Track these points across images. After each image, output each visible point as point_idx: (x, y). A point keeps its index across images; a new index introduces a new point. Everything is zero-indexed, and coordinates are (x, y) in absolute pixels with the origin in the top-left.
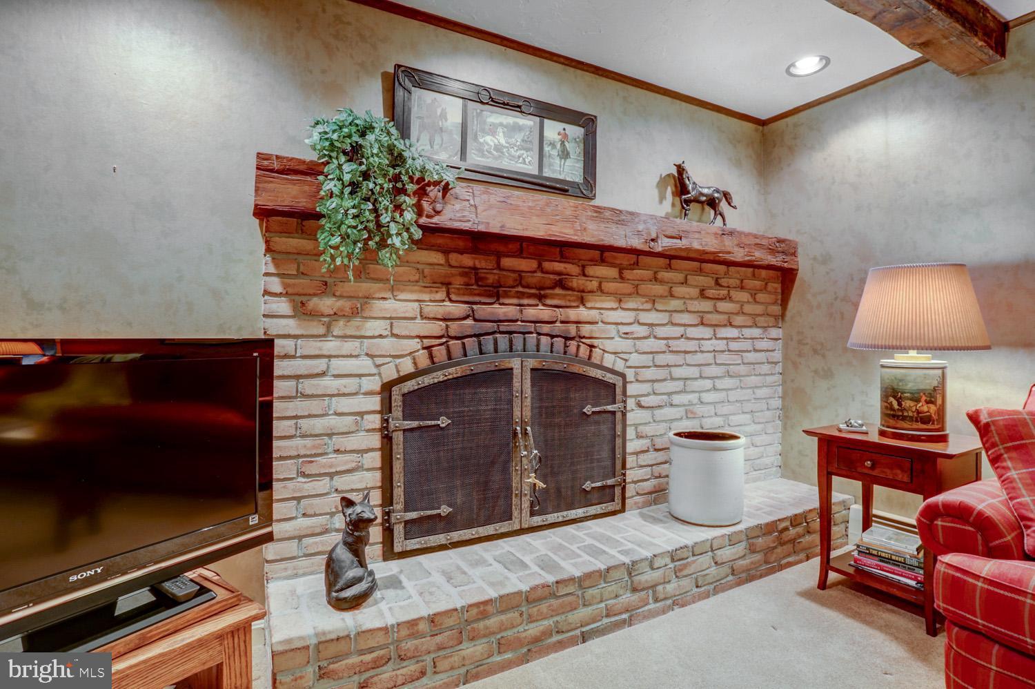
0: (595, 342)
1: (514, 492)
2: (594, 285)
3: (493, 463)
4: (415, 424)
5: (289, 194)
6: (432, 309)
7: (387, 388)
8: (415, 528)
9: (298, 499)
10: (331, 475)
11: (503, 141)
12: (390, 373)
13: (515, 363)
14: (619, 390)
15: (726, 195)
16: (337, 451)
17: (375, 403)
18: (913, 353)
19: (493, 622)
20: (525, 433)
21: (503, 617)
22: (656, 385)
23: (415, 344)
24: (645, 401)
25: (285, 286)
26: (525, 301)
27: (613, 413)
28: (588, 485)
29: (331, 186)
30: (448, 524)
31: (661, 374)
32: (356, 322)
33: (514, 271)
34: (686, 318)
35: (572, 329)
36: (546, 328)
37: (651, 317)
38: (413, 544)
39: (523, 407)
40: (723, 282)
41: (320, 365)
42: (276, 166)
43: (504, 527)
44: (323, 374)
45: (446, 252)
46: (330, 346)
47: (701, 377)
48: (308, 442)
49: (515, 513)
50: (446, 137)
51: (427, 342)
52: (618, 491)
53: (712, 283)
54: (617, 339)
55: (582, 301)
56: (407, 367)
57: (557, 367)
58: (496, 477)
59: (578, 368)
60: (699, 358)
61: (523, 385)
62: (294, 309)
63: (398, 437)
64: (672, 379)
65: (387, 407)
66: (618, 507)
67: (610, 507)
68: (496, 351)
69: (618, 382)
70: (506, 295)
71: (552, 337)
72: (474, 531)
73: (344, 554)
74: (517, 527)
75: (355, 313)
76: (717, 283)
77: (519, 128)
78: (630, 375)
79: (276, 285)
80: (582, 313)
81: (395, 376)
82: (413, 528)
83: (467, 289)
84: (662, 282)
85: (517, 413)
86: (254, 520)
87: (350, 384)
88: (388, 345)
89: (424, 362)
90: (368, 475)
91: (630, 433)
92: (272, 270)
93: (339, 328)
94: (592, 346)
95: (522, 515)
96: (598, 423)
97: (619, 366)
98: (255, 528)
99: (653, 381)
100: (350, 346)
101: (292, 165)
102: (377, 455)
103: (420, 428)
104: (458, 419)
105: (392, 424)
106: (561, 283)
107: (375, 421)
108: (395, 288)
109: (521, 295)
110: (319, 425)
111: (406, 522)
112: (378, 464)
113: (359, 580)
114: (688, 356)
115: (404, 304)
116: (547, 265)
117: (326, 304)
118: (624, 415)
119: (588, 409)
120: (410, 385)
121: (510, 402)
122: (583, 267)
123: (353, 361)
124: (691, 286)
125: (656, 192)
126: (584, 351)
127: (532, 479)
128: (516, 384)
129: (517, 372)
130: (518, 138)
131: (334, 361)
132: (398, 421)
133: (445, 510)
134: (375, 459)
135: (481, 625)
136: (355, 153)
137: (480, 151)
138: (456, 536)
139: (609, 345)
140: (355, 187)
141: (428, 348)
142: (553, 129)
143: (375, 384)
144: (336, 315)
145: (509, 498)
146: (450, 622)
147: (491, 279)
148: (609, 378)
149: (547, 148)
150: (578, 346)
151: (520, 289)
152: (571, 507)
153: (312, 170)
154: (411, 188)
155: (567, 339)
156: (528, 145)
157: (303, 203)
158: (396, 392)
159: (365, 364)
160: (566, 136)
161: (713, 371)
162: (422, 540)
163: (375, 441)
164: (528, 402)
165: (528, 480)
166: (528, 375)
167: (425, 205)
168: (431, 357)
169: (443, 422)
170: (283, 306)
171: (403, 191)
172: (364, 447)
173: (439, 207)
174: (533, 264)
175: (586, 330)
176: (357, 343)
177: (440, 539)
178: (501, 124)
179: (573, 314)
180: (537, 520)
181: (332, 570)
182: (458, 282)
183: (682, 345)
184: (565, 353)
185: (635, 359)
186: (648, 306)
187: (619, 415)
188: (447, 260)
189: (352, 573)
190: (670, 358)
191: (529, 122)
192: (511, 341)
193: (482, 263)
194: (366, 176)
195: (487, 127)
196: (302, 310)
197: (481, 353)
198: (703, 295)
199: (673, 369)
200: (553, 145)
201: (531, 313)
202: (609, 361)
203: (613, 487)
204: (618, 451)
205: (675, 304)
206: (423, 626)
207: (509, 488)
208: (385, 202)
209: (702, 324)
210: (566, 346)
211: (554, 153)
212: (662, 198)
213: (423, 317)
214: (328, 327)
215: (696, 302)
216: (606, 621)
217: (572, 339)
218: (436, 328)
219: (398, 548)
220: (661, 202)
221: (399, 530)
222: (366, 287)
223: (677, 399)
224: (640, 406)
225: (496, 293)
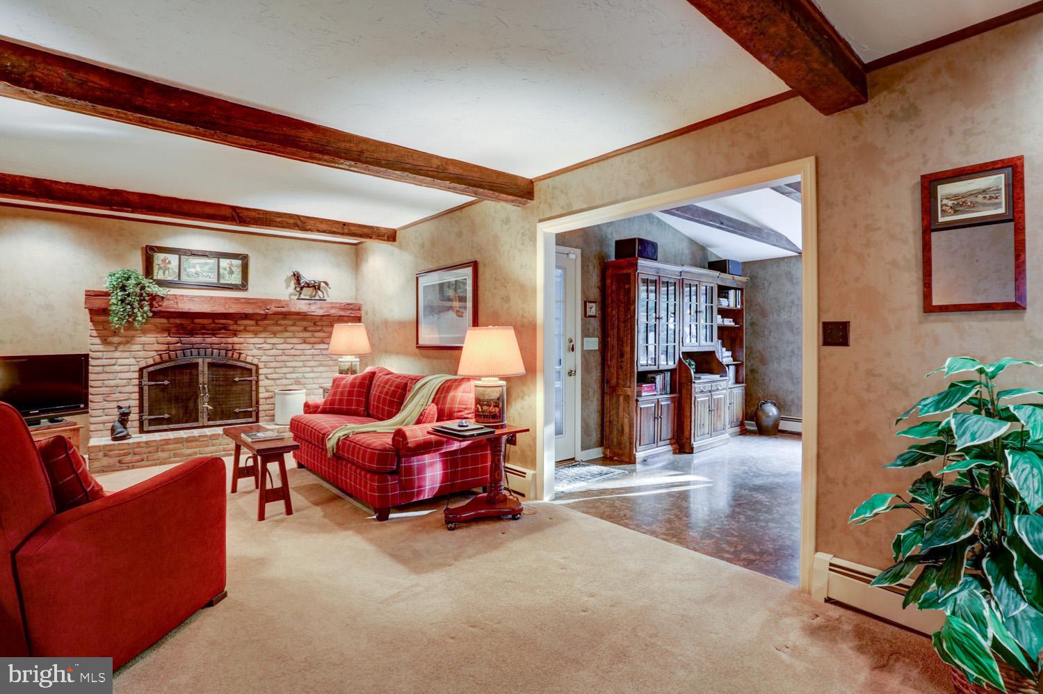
0: (242, 352)
1: (200, 411)
2: (242, 328)
3: (190, 399)
4: (153, 383)
5: (99, 303)
6: (161, 340)
7: (141, 370)
8: (153, 422)
9: (104, 409)
10: (118, 401)
11: (199, 270)
12: (143, 364)
13: (200, 361)
14: (254, 371)
15: (326, 283)
16: (120, 393)
17: (136, 375)
18: (349, 357)
19: (171, 446)
20: (204, 388)
21: (176, 445)
22: (276, 370)
23: (154, 353)
24: (269, 376)
25: (98, 334)
26: (206, 336)
27: (251, 381)
28: (237, 410)
29: (114, 301)
30: (169, 421)
31: (279, 365)
32: (128, 345)
33: (200, 324)
34: (295, 340)
35: (230, 347)
36: (216, 346)
37: (275, 340)
38: (152, 428)
39: (204, 376)
40: (319, 323)
41: (113, 361)
42: (93, 294)
43: (195, 424)
44: (114, 365)
45: (168, 318)
46: (117, 354)
47: (304, 366)
48: (107, 389)
49: (200, 419)
50: (171, 271)
51: (160, 353)
52: (254, 414)
53: (312, 324)
54: (254, 350)
55: (235, 335)
56: (151, 362)
57: (222, 362)
58: (191, 404)
59: (230, 362)
60: (303, 358)
61: (203, 369)
62: (102, 342)
63: (146, 388)
64: (286, 367)
65: (141, 377)
66: (255, 420)
67: (250, 420)
68: (191, 355)
69: (254, 368)
70: (197, 334)
71: (220, 350)
72: (180, 425)
73: (117, 424)
74: (201, 425)
75: (128, 342)
76: (315, 324)
77: (208, 264)
78: (261, 365)
79: (95, 333)
80: (236, 340)
81: (145, 365)
82: (151, 422)
83: (177, 333)
84: (280, 325)
85: (201, 380)
86: (82, 406)
87: (126, 368)
88: (141, 354)
89: (158, 359)
90: (133, 401)
91: (261, 390)
92: (93, 328)
93: (121, 348)
94: (240, 353)
95: (204, 420)
96: (242, 385)
97: (255, 361)
98: (82, 409)
99: (275, 368)
100: (126, 354)
101: (99, 293)
102: (137, 394)
103: (155, 385)
104: (173, 382)
105: (144, 383)
106: (225, 328)
107: (136, 382)
108: (144, 332)
109: (203, 334)
110: (112, 383)
111: (149, 420)
112: (138, 398)
113: (122, 432)
114: (296, 357)
115: (150, 339)
116: (217, 321)
117: (116, 339)
118: (257, 382)
119: (237, 379)
120: (151, 369)
121: (198, 375)
122: (236, 321)
123: (126, 360)
124: (298, 326)
125: (284, 284)
126: (236, 355)
127: (206, 405)
128: (200, 368)
129: (201, 364)
130: (207, 268)
131: (119, 360)
132: (145, 381)
133: (166, 416)
134: (136, 396)
135: (166, 447)
136: (123, 288)
137: (188, 275)
138: (172, 426)
139: (249, 353)
140: (122, 301)
141: (160, 355)
142: (224, 263)
143: (137, 368)
144: (119, 344)
145: (197, 413)
146: (154, 444)
147: (189, 328)
148: (248, 366)
149: (221, 271)
150: (233, 354)
151: (204, 331)
152: (229, 418)
153: (107, 294)
154: (147, 298)
155: (227, 351)
156: (212, 271)
157: (103, 306)
158: (145, 371)
159: (132, 361)
160: (232, 264)
161: (312, 363)
162: (157, 427)
163: (136, 389)
164: (206, 376)
165: (205, 405)
166: (206, 365)
167: (154, 303)
168: (161, 358)
169: (166, 382)
170: (97, 341)
171: (144, 300)
172: (131, 391)
173: (160, 304)
174: (210, 321)
175: (237, 347)
176: (128, 354)
177: (165, 427)
178: (198, 263)
179: (230, 340)
180: (211, 423)
181: (113, 430)
182: (173, 330)
183: (292, 352)
184: (226, 356)
185: (264, 358)
186: (272, 336)
187: (254, 382)
188: (169, 322)
189: (120, 430)
190: (284, 358)
191: (213, 261)
192: (199, 352)
193: (185, 322)
194: (128, 295)
195: (191, 265)
196: (105, 341)
197: (184, 356)
198: (305, 329)
199: (287, 363)
200: (225, 269)
201: (209, 340)
202: (249, 359)
203: (251, 411)
204: (254, 398)
205: (287, 334)
206: (142, 444)
207: (197, 409)
208: (136, 304)
209: (305, 343)
210: (226, 353)
211: (226, 272)
212: (288, 286)
213: (158, 343)
214: (116, 348)
215: (301, 333)
216: (222, 453)
217: (230, 350)
218: (164, 347)
219: (145, 429)
220: (287, 288)
221: (146, 423)
222: (131, 333)
223: (289, 376)
224: (267, 378)
225: (192, 333)
